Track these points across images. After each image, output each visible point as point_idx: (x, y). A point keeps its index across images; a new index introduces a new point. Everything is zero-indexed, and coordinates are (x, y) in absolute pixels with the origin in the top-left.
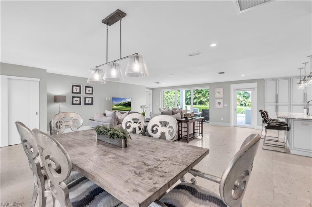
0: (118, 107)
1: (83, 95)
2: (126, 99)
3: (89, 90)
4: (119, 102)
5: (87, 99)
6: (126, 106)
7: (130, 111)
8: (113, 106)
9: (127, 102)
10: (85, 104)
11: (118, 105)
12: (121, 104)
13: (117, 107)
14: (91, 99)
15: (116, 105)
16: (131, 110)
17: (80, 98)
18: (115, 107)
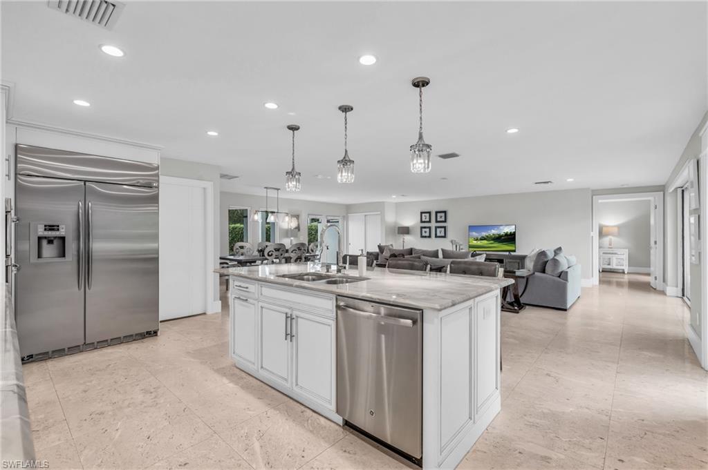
0: (481, 244)
1: (433, 224)
2: (501, 228)
3: (441, 217)
4: (484, 234)
5: (438, 230)
6: (500, 242)
7: (512, 253)
8: (471, 240)
9: (502, 233)
10: (436, 236)
11: (481, 239)
12: (487, 237)
13: (479, 242)
14: (443, 229)
15: (477, 240)
16: (515, 251)
17: (430, 228)
18: (475, 243)
